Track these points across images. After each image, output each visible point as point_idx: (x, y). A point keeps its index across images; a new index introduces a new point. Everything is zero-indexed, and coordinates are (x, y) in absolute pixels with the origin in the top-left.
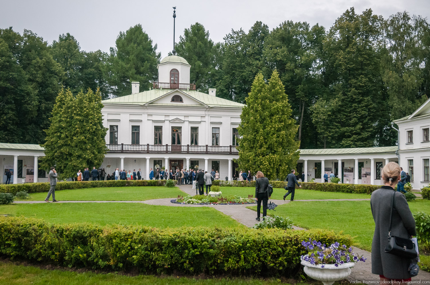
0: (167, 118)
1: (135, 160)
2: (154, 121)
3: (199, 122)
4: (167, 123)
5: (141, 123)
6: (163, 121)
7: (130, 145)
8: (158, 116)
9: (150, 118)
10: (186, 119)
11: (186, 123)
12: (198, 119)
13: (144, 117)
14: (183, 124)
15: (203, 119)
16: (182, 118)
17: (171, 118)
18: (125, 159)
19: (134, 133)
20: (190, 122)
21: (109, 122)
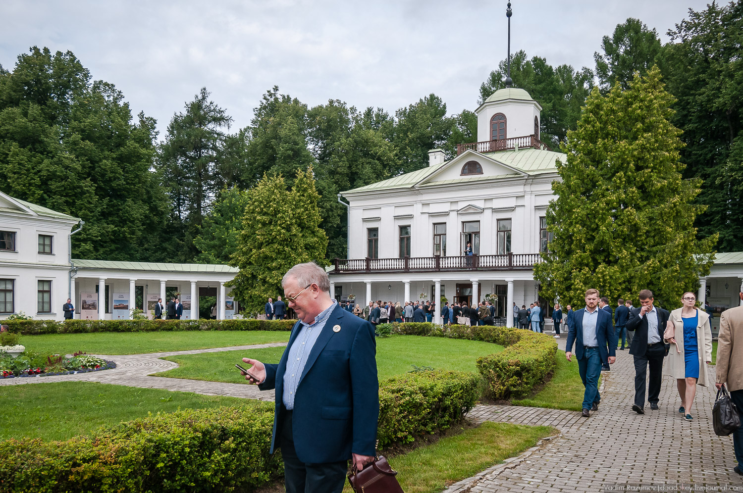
0: (455, 207)
1: (390, 285)
2: (432, 215)
3: (512, 209)
4: (453, 215)
5: (412, 220)
6: (446, 214)
7: (396, 259)
8: (439, 203)
9: (426, 210)
10: (489, 205)
11: (488, 213)
12: (511, 203)
13: (416, 210)
14: (481, 215)
15: (520, 202)
16: (481, 204)
17: (461, 205)
18: (374, 285)
19: (404, 238)
20: (495, 211)
21: (365, 223)
